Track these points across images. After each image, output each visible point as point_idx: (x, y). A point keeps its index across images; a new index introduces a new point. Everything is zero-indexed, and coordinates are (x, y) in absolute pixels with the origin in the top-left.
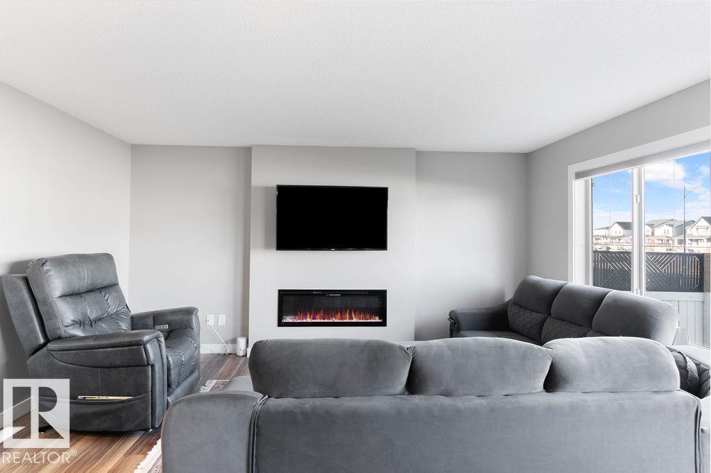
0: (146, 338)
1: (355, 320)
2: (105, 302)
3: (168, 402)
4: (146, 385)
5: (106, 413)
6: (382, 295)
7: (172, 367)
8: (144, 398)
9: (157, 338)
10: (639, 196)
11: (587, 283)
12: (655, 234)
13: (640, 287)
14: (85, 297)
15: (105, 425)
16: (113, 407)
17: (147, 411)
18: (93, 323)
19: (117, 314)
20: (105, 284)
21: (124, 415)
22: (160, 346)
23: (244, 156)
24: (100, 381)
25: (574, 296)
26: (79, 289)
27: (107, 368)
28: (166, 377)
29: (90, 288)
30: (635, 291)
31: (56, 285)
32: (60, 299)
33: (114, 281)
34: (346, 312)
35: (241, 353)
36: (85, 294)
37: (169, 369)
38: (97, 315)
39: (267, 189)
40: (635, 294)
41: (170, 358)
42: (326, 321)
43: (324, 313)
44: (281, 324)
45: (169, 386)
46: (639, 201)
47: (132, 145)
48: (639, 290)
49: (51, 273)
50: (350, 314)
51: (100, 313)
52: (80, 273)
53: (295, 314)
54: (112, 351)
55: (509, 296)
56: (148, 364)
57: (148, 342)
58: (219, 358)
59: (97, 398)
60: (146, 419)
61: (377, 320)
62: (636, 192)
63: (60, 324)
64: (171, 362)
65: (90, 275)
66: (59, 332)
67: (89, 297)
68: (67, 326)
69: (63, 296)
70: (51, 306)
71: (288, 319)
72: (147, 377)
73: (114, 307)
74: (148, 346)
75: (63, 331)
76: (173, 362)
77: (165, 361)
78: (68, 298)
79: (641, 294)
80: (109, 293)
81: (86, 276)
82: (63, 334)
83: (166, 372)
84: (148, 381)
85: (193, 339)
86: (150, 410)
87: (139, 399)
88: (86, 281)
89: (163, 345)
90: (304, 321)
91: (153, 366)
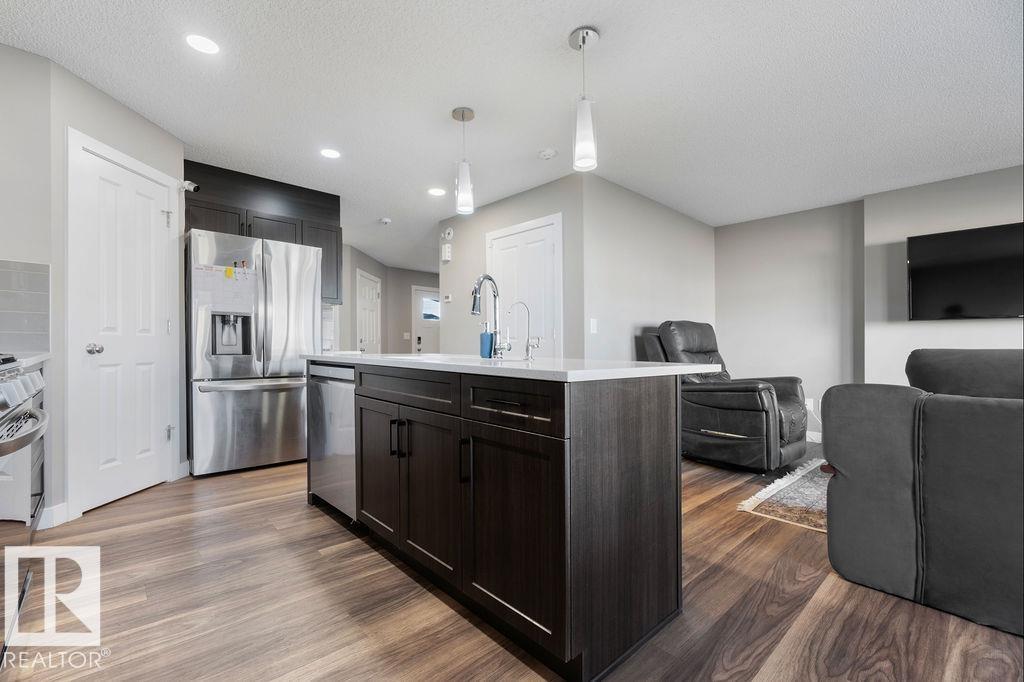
0: (761, 386)
3: (781, 452)
4: (761, 429)
5: (726, 446)
7: (784, 420)
8: (759, 440)
9: (769, 390)
15: (725, 457)
16: (731, 442)
23: (852, 214)
26: (693, 348)
27: (725, 409)
31: (679, 341)
33: (715, 348)
37: (781, 421)
39: (891, 247)
41: (781, 413)
45: (781, 437)
47: (715, 228)
49: (676, 332)
52: (693, 335)
54: (729, 395)
56: (763, 409)
57: (762, 390)
59: (716, 433)
60: (762, 460)
64: (783, 416)
69: (683, 351)
70: (677, 358)
72: (762, 421)
74: (763, 394)
76: (785, 416)
77: (777, 413)
78: (687, 354)
84: (763, 425)
85: (800, 405)
86: (765, 452)
87: (755, 440)
89: (775, 398)
91: (767, 412)
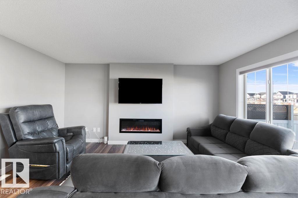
1: (149, 131)
2: (46, 124)
3: (67, 167)
5: (39, 172)
6: (160, 121)
7: (68, 152)
8: (54, 166)
9: (62, 140)
10: (269, 81)
11: (244, 118)
12: (262, 98)
13: (270, 120)
14: (36, 122)
15: (39, 177)
16: (41, 170)
17: (56, 172)
18: (40, 133)
19: (52, 129)
20: (47, 116)
21: (46, 173)
22: (63, 144)
23: (107, 67)
24: (37, 158)
25: (240, 123)
26: (33, 119)
27: (39, 153)
28: (65, 156)
29: (39, 118)
30: (268, 122)
31: (22, 117)
32: (22, 123)
33: (51, 115)
34: (146, 128)
35: (105, 143)
36: (36, 121)
37: (67, 153)
38: (42, 129)
39: (115, 80)
40: (268, 123)
41: (68, 149)
42: (138, 131)
43: (137, 128)
44: (121, 132)
45: (67, 160)
46: (269, 83)
47: (65, 64)
48: (269, 121)
49: (19, 113)
50: (148, 128)
51: (43, 128)
52: (34, 113)
53: (126, 128)
54: (41, 146)
55: (211, 122)
56: (56, 152)
57: (56, 142)
58: (97, 145)
59: (35, 165)
60: (56, 175)
61: (158, 131)
62: (268, 79)
63: (22, 134)
64: (68, 150)
65: (39, 114)
66: (21, 137)
67: (38, 122)
68: (25, 135)
69: (24, 122)
70: (18, 127)
71: (124, 130)
72: (56, 157)
73: (50, 126)
74: (56, 144)
75: (23, 137)
76: (69, 150)
77: (65, 150)
78: (27, 123)
79: (270, 123)
80: (49, 120)
81: (37, 114)
82: (23, 138)
83: (66, 154)
84: (56, 159)
85: (81, 139)
86: (57, 171)
87: (53, 166)
88: (37, 116)
89: (64, 143)
90: (130, 131)
91: (58, 152)
